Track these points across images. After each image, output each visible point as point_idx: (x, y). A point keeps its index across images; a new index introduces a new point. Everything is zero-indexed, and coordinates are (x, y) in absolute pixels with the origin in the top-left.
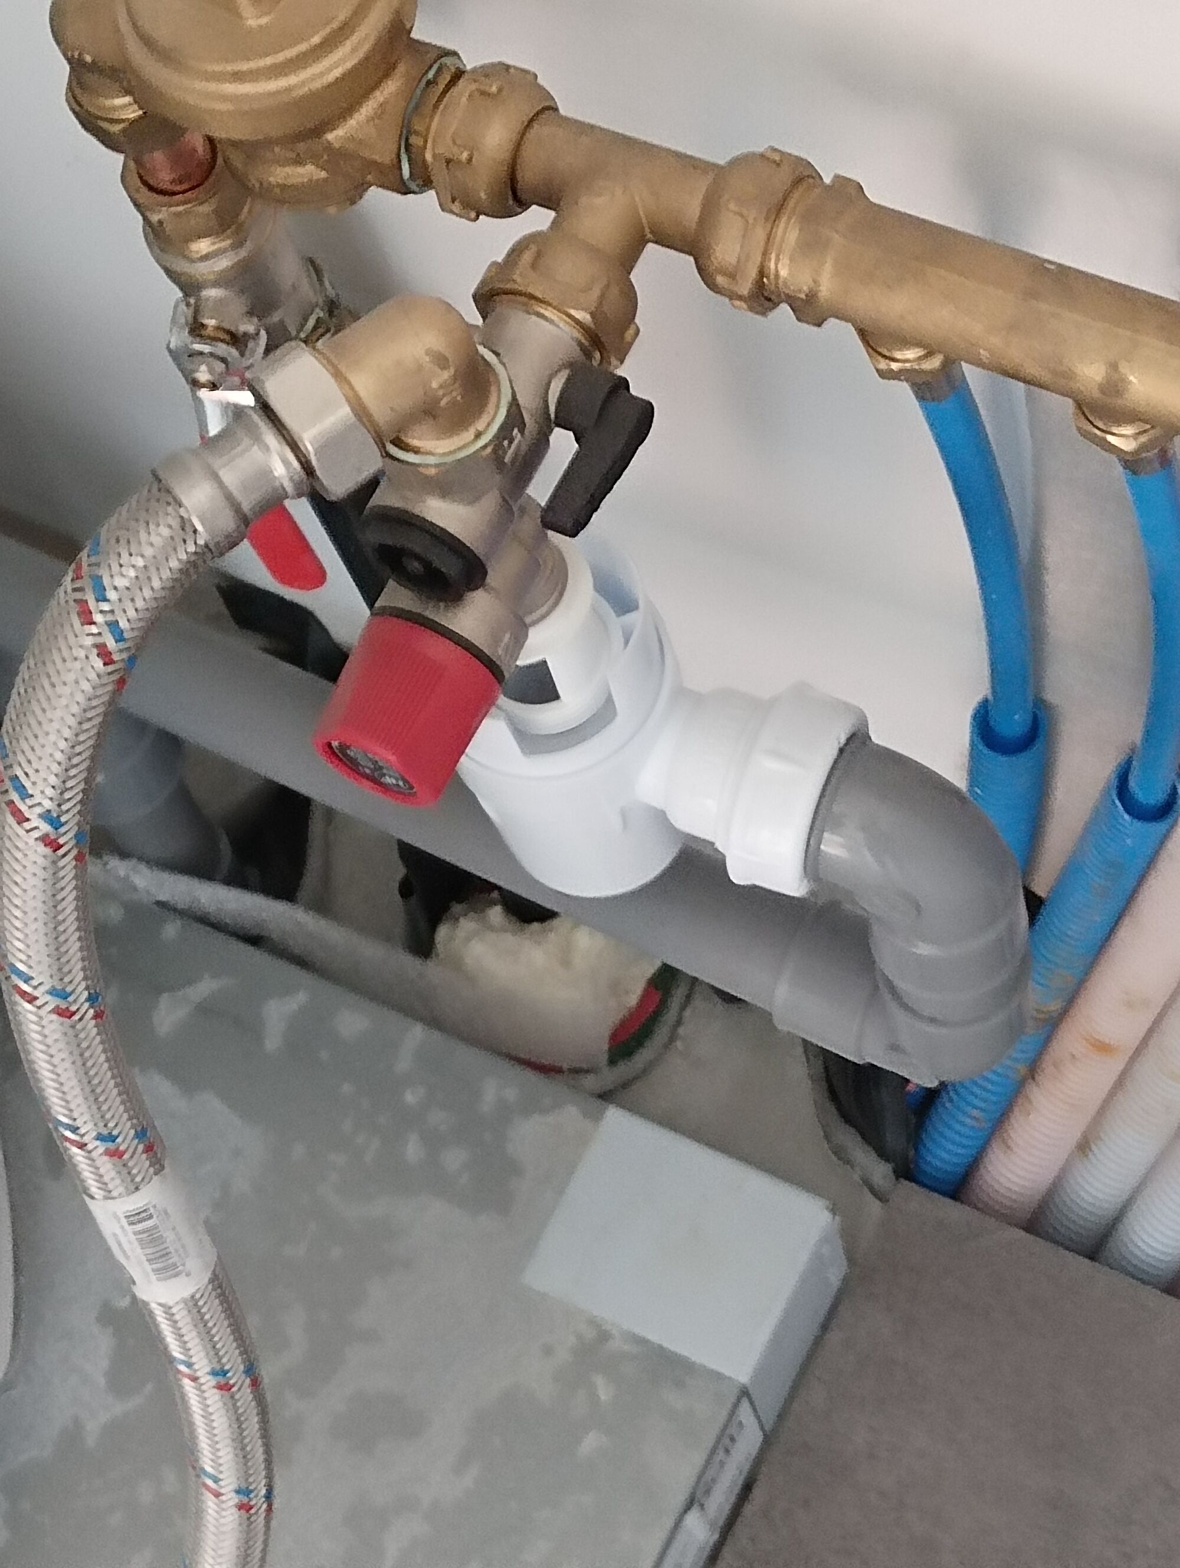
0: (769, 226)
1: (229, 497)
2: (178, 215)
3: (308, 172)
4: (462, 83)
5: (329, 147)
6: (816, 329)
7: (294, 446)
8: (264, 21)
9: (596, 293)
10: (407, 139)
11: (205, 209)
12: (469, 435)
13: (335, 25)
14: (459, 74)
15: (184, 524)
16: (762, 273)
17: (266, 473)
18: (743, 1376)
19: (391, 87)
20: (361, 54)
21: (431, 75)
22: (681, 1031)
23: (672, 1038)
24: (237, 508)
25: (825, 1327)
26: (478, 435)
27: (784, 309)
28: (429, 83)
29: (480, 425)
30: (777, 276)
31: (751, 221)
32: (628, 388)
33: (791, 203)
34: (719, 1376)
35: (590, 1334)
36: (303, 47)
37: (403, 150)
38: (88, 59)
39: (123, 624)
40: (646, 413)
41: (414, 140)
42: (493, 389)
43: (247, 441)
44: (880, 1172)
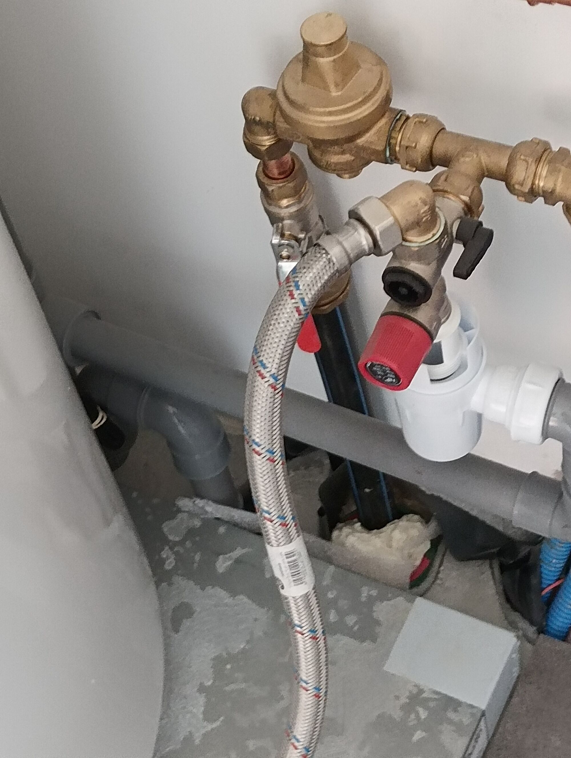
0: (537, 164)
1: (346, 252)
2: (280, 188)
3: (347, 157)
4: (409, 121)
5: (357, 147)
6: (551, 207)
7: (371, 233)
8: (340, 93)
9: (470, 190)
10: (389, 141)
11: (291, 185)
12: (430, 235)
13: (367, 94)
14: (408, 118)
15: (330, 261)
16: (533, 184)
17: (360, 244)
18: (483, 707)
19: (383, 122)
20: (376, 106)
21: (398, 117)
22: (440, 576)
23: (436, 578)
24: (348, 256)
25: (511, 697)
26: (434, 235)
27: (540, 200)
28: (397, 120)
29: (434, 232)
30: (539, 185)
31: (530, 163)
32: (482, 225)
33: (544, 158)
34: (472, 706)
35: (415, 691)
36: (355, 102)
37: (388, 144)
38: (258, 119)
39: (306, 300)
40: (490, 235)
41: (393, 141)
42: (438, 220)
43: (353, 231)
44: (531, 631)
